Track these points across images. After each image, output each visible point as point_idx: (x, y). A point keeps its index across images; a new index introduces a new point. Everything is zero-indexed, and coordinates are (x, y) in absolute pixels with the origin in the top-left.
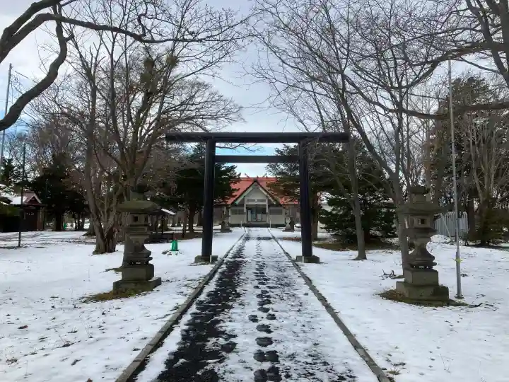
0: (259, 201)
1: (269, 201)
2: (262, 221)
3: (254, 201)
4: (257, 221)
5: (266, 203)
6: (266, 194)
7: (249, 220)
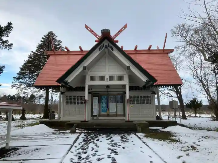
0: (112, 78)
1: (132, 78)
2: (116, 115)
3: (102, 78)
4: (108, 115)
5: (126, 82)
6: (127, 63)
7: (95, 113)
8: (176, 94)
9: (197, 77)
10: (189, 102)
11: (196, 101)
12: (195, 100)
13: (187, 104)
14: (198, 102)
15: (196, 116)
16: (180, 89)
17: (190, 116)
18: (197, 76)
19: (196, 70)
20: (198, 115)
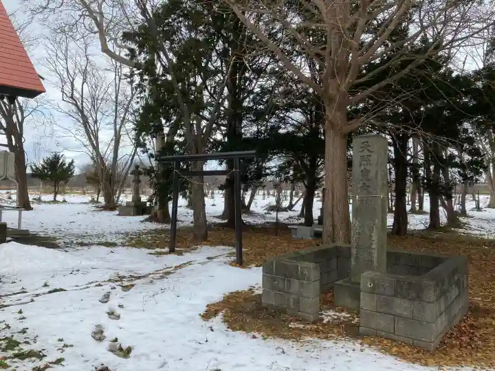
8: (5, 136)
9: (72, 97)
10: (40, 163)
11: (58, 162)
12: (57, 158)
13: (34, 168)
14: (64, 164)
15: (55, 201)
16: (21, 124)
17: (39, 201)
18: (72, 94)
19: (71, 79)
20: (59, 198)
